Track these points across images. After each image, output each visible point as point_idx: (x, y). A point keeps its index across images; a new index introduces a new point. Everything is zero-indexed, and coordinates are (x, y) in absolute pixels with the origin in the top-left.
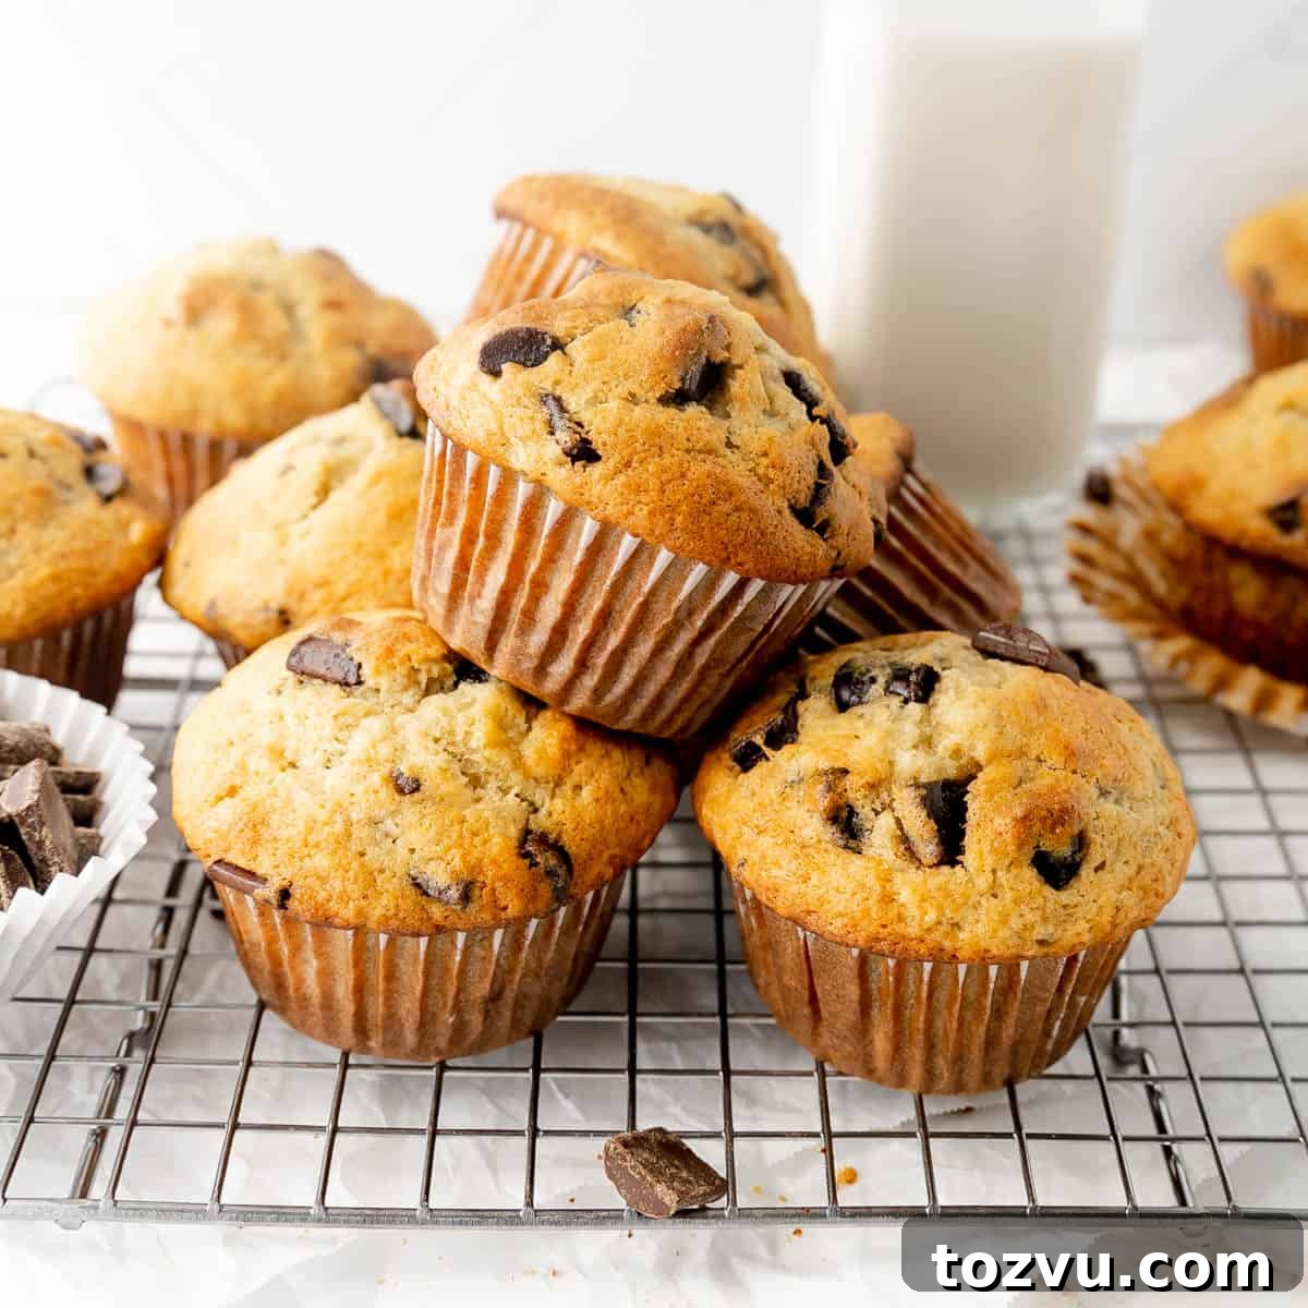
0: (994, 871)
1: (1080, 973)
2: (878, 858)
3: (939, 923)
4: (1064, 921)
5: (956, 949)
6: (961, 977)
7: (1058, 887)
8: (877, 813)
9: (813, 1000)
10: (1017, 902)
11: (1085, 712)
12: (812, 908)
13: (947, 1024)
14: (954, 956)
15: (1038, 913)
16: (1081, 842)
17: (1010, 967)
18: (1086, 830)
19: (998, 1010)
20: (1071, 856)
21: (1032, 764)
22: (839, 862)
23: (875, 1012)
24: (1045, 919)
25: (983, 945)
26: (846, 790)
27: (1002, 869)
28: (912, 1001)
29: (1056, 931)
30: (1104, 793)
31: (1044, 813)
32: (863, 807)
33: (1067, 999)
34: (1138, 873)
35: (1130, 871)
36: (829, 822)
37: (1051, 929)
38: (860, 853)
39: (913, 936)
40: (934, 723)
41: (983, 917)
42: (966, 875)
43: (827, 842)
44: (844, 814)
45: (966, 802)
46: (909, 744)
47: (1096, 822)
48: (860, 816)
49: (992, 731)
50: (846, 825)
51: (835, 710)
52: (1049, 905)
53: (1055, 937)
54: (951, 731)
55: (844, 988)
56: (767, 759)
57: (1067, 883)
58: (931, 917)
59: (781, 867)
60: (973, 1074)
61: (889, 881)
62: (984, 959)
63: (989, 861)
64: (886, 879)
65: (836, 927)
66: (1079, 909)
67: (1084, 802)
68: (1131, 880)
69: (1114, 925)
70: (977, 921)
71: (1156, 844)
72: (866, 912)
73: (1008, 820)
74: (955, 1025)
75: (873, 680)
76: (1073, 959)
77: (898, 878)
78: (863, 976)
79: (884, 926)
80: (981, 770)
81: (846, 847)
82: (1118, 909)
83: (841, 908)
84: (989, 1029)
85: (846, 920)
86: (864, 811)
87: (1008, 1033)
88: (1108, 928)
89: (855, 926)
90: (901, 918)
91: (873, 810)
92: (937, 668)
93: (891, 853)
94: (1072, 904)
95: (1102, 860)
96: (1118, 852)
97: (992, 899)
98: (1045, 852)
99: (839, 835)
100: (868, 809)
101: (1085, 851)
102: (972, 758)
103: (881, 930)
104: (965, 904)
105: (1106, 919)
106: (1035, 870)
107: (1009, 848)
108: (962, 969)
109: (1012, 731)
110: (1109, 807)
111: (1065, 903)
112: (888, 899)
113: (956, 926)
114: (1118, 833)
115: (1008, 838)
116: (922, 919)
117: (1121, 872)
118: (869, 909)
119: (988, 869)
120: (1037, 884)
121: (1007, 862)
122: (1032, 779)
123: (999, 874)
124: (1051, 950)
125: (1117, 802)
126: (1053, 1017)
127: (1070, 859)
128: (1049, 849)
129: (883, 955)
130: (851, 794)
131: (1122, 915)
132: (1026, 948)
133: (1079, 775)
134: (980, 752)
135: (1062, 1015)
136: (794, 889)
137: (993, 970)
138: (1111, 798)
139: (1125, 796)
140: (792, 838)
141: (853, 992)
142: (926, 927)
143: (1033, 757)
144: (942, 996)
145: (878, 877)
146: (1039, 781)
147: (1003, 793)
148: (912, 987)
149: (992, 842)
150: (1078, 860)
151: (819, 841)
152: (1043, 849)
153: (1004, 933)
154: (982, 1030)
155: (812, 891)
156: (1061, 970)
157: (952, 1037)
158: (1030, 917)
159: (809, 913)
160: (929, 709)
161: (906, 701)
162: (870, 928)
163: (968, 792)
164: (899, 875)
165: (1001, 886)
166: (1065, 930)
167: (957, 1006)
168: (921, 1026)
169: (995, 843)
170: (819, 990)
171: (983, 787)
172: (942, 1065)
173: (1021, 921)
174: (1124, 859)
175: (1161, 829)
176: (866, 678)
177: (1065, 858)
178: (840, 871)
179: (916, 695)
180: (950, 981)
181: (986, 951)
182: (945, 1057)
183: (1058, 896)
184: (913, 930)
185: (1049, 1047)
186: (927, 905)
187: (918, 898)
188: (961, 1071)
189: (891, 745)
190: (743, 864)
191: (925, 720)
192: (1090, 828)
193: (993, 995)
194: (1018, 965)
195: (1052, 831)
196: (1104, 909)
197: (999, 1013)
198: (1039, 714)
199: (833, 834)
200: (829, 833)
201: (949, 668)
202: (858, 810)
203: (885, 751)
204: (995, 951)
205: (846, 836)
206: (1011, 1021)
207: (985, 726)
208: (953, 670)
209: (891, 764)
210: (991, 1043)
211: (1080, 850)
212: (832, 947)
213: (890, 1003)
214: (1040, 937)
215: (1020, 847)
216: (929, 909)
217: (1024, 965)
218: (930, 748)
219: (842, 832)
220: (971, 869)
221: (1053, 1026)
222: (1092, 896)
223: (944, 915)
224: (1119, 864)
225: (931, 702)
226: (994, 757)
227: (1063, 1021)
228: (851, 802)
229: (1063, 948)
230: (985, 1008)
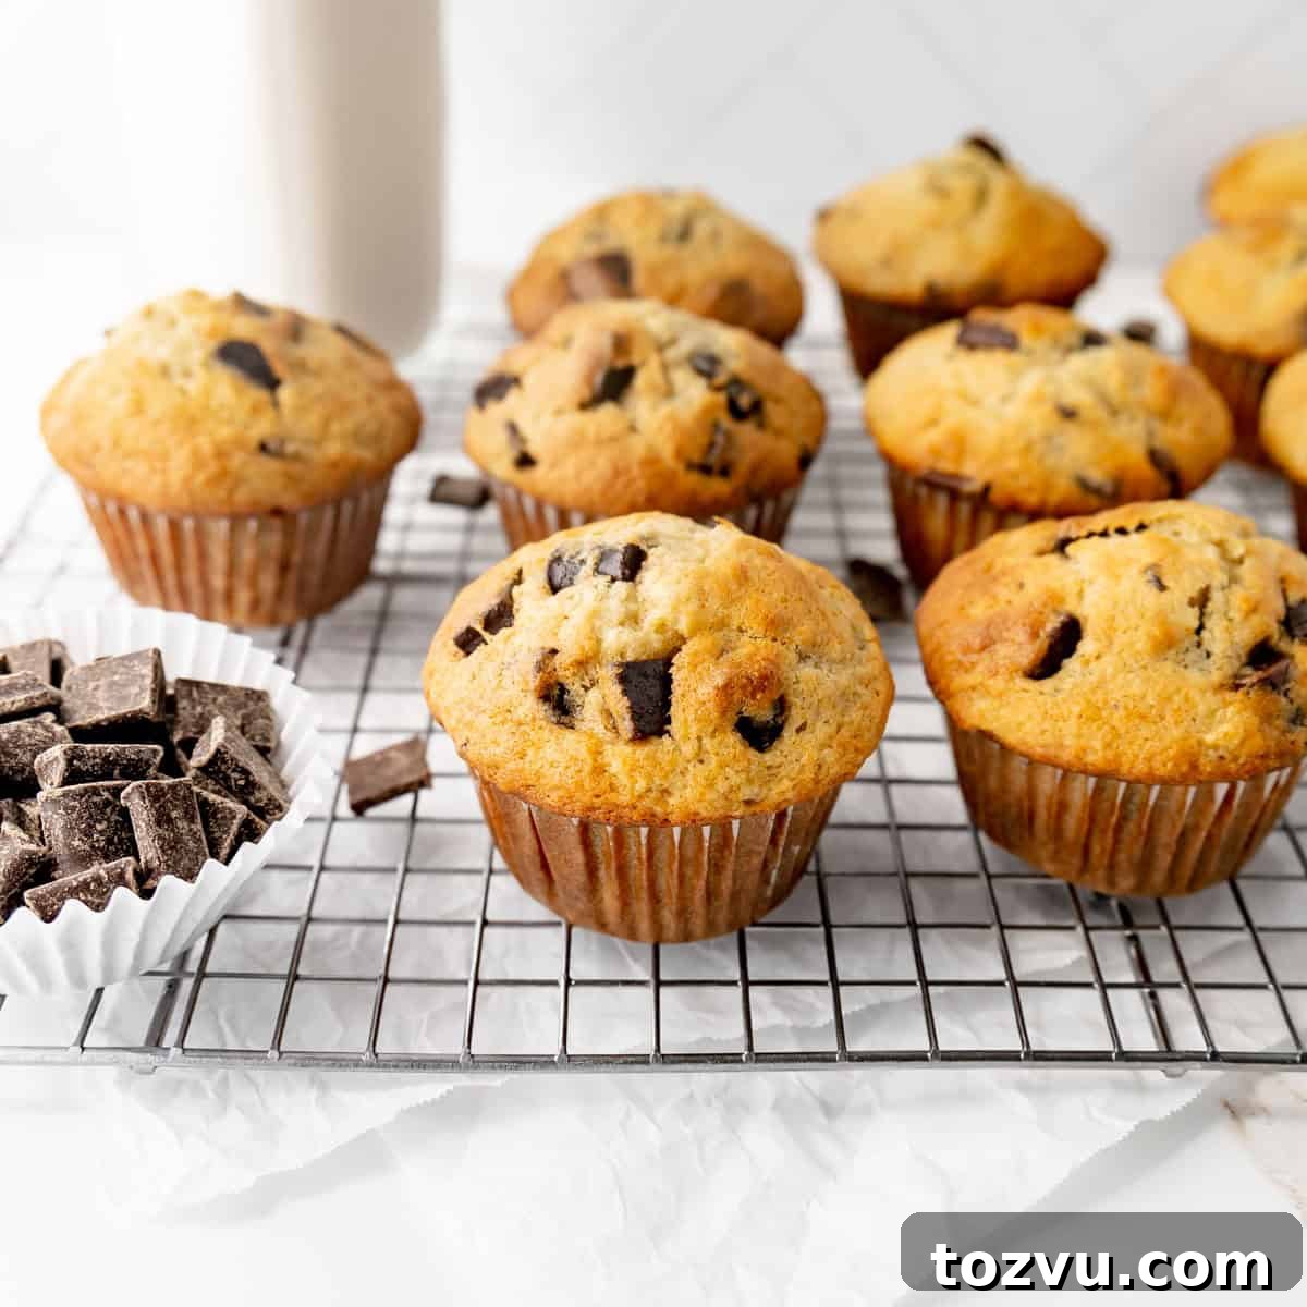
0: (699, 739)
1: (790, 827)
2: (589, 732)
3: (649, 790)
4: (769, 781)
5: (667, 814)
6: (677, 838)
7: (761, 749)
8: (586, 689)
9: (545, 866)
10: (722, 766)
11: (783, 581)
12: (530, 782)
13: (668, 881)
14: (666, 820)
15: (743, 776)
16: (782, 705)
17: (722, 825)
18: (787, 694)
19: (716, 865)
20: (774, 719)
21: (733, 635)
22: (553, 738)
23: (602, 873)
24: (750, 781)
25: (692, 808)
26: (555, 670)
27: (706, 736)
28: (635, 862)
29: (761, 791)
30: (803, 657)
31: (744, 680)
32: (573, 684)
33: (781, 850)
34: (838, 731)
35: (832, 729)
36: (541, 701)
37: (756, 790)
38: (572, 728)
39: (625, 804)
40: (640, 600)
41: (691, 783)
42: (673, 744)
43: (541, 719)
44: (556, 692)
45: (671, 675)
46: (616, 621)
47: (796, 686)
48: (571, 693)
49: (693, 606)
50: (558, 701)
51: (547, 592)
52: (753, 767)
53: (762, 796)
54: (655, 606)
55: (570, 853)
56: (486, 644)
57: (771, 744)
58: (641, 785)
59: (498, 745)
60: (698, 924)
61: (601, 753)
62: (694, 821)
63: (694, 730)
64: (597, 752)
65: (553, 799)
66: (780, 770)
67: (784, 668)
68: (831, 738)
69: (817, 782)
70: (685, 787)
71: (855, 703)
72: (580, 786)
73: (711, 690)
74: (676, 882)
75: (583, 562)
76: (781, 816)
77: (608, 749)
78: (586, 842)
79: (597, 796)
80: (685, 643)
81: (558, 723)
82: (820, 766)
83: (556, 780)
84: (708, 882)
85: (561, 793)
86: (575, 688)
87: (726, 885)
88: (810, 786)
89: (570, 798)
90: (612, 788)
91: (583, 686)
92: (643, 547)
93: (602, 727)
94: (777, 764)
95: (803, 721)
96: (818, 714)
97: (698, 764)
98: (748, 718)
99: (551, 712)
100: (577, 686)
101: (787, 714)
102: (676, 632)
103: (595, 800)
104: (673, 771)
105: (809, 775)
106: (739, 735)
107: (712, 716)
108: (677, 831)
109: (714, 604)
110: (807, 671)
111: (768, 764)
112: (599, 770)
113: (665, 792)
114: (817, 695)
115: (710, 705)
116: (633, 788)
117: (821, 731)
118: (582, 781)
119: (694, 736)
120: (740, 748)
121: (711, 729)
122: (733, 649)
123: (704, 741)
124: (757, 809)
125: (816, 666)
126: (771, 866)
127: (772, 722)
128: (752, 714)
129: (600, 823)
130: (560, 673)
131: (824, 769)
132: (734, 808)
133: (779, 642)
134: (683, 626)
135: (778, 864)
136: (512, 765)
137: (706, 831)
138: (810, 662)
139: (824, 660)
140: (509, 716)
141: (578, 857)
142: (636, 794)
143: (735, 628)
144: (662, 855)
145: (589, 751)
146: (739, 651)
147: (706, 665)
148: (634, 849)
149: (697, 710)
150: (780, 722)
151: (534, 719)
152: (745, 714)
153: (711, 796)
154: (702, 884)
155: (531, 764)
156: (772, 825)
157: (675, 891)
158: (736, 779)
159: (528, 787)
160: (636, 586)
161: (614, 580)
162: (586, 799)
163: (672, 665)
164: (609, 746)
165: (707, 752)
166: (770, 790)
167: (676, 865)
168: (645, 884)
169: (700, 712)
170: (548, 855)
171: (687, 660)
172: (668, 916)
173: (726, 783)
174: (824, 720)
175: (860, 689)
176: (576, 561)
177: (768, 722)
178: (555, 746)
179: (623, 574)
180: (667, 843)
181: (696, 814)
182: (670, 910)
183: (762, 758)
184: (624, 798)
185: (769, 892)
186: (637, 775)
187: (628, 767)
188: (687, 921)
189: (598, 623)
190: (465, 744)
191: (631, 597)
192: (791, 691)
193: (709, 852)
194: (730, 823)
195: (753, 696)
196: (807, 768)
197: (716, 867)
198: (740, 585)
199: (546, 711)
200: (543, 710)
201: (656, 546)
202: (567, 687)
203: (593, 629)
204: (704, 813)
205: (558, 713)
206: (728, 873)
207: (688, 600)
208: (659, 548)
209: (599, 641)
210: (710, 895)
211: (782, 713)
212: (555, 817)
213: (613, 865)
214: (746, 798)
215: (723, 713)
216: (639, 779)
217: (736, 824)
218: (637, 623)
219: (554, 708)
220: (677, 737)
221: (770, 873)
222: (793, 757)
223: (653, 782)
224: (820, 724)
225: (638, 578)
226: (697, 629)
227: (779, 870)
228: (562, 680)
229: (769, 806)
230: (702, 864)
